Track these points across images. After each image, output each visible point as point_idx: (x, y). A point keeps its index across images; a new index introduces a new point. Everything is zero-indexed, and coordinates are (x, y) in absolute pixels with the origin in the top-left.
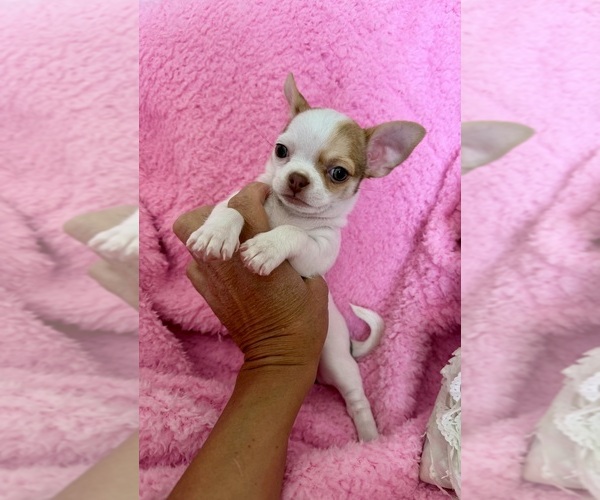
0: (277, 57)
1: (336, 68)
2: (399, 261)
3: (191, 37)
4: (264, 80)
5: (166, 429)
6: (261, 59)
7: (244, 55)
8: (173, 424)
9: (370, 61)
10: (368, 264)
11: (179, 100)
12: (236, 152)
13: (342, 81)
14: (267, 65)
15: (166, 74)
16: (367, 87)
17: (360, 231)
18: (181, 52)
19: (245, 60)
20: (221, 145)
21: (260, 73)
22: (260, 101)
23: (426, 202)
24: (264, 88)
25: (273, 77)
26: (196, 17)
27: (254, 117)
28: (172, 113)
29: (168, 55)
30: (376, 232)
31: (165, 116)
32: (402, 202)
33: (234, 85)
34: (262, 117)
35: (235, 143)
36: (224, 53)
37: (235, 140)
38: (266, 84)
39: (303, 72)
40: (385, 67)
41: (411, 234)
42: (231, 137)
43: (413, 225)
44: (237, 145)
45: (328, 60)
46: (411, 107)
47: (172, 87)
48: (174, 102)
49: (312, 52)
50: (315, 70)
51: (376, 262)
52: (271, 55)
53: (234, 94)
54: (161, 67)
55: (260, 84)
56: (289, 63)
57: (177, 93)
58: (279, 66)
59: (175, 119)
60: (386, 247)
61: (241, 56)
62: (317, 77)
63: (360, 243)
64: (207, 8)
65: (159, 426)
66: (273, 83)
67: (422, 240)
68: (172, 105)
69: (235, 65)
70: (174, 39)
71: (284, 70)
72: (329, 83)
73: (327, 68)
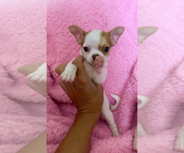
0: (87, 17)
1: (105, 20)
2: (125, 80)
3: (60, 11)
4: (83, 24)
5: (53, 132)
6: (82, 17)
7: (76, 16)
8: (55, 131)
9: (116, 18)
10: (116, 81)
11: (57, 30)
12: (74, 46)
13: (107, 24)
14: (84, 19)
15: (53, 23)
17: (113, 70)
18: (57, 16)
19: (77, 18)
20: (70, 44)
21: (81, 22)
23: (134, 61)
24: (83, 26)
25: (86, 23)
26: (62, 5)
28: (54, 34)
29: (53, 17)
30: (118, 71)
31: (52, 35)
32: (126, 61)
35: (74, 43)
36: (71, 16)
39: (95, 21)
40: (120, 19)
41: (129, 71)
43: (130, 68)
45: (103, 17)
46: (128, 32)
47: (54, 27)
48: (55, 31)
49: (98, 15)
50: (99, 21)
51: (118, 80)
52: (85, 16)
54: (51, 20)
55: (81, 25)
56: (90, 18)
57: (56, 28)
58: (87, 19)
59: (55, 36)
60: (121, 75)
62: (99, 23)
63: (113, 74)
64: (65, 2)
65: (51, 132)
66: (85, 25)
67: (133, 73)
69: (74, 19)
70: (55, 12)
71: (89, 21)
72: (103, 25)
73: (102, 20)
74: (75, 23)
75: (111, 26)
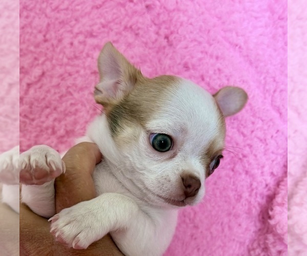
0: (95, 11)
1: (164, 22)
2: (242, 244)
4: (81, 38)
6: (77, 14)
7: (57, 9)
9: (203, 13)
12: (49, 122)
13: (172, 38)
14: (84, 20)
16: (200, 43)
19: (58, 15)
20: (31, 113)
21: (76, 30)
22: (76, 62)
23: (272, 174)
24: (81, 47)
25: (91, 35)
27: (69, 82)
30: (214, 213)
32: (243, 176)
33: (46, 44)
34: (79, 82)
35: (48, 111)
36: (34, 7)
37: (47, 107)
38: (83, 43)
39: (126, 28)
40: (220, 18)
41: (256, 211)
42: (43, 104)
43: (257, 201)
44: (50, 114)
45: (155, 12)
46: (251, 63)
49: (135, 4)
50: (140, 25)
52: (88, 9)
53: (46, 54)
55: (76, 42)
56: (110, 17)
60: (226, 229)
61: (53, 10)
62: (141, 32)
66: (91, 41)
67: (270, 218)
69: (47, 21)
71: (104, 26)
72: (156, 40)
73: (153, 21)
74: (52, 35)
75: (186, 48)
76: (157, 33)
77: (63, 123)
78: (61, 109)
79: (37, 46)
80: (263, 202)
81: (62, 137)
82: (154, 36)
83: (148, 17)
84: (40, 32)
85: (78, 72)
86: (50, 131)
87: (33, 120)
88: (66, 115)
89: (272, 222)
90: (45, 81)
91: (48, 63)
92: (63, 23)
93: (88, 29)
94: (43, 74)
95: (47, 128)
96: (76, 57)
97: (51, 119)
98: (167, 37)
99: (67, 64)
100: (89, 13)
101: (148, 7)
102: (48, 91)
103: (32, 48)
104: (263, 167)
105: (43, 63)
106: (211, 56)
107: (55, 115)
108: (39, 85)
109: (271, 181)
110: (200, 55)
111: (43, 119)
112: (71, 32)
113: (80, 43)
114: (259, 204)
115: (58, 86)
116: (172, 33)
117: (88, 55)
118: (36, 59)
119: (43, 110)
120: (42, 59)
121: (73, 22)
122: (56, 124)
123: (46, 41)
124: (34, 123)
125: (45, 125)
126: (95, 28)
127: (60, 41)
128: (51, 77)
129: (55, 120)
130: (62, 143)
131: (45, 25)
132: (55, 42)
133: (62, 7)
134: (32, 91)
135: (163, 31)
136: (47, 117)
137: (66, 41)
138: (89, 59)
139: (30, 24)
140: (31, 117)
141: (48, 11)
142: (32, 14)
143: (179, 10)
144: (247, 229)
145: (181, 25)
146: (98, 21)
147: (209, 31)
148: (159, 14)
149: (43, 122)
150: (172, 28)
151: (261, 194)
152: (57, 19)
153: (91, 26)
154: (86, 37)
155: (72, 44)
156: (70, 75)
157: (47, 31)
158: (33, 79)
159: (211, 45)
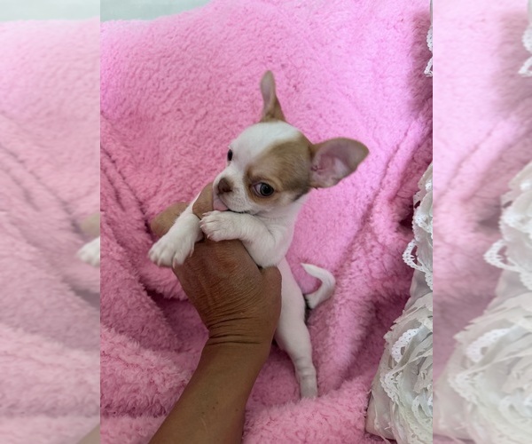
0: (244, 68)
1: (294, 76)
2: (348, 239)
3: (173, 53)
4: (234, 86)
5: (151, 383)
6: (232, 69)
7: (217, 66)
8: (157, 379)
9: (323, 70)
11: (164, 105)
12: (211, 148)
13: (298, 86)
14: (236, 74)
15: (154, 84)
16: (320, 91)
17: (314, 212)
18: (166, 65)
19: (217, 71)
20: (198, 142)
21: (230, 81)
22: (229, 104)
23: (372, 188)
24: (234, 93)
25: (241, 84)
26: (178, 37)
27: (225, 118)
28: (159, 116)
29: (155, 68)
30: (329, 212)
31: (153, 119)
32: (351, 187)
33: (208, 92)
34: (232, 118)
35: (209, 140)
36: (201, 65)
37: (209, 137)
38: (235, 90)
40: (336, 75)
41: (359, 215)
42: (206, 135)
43: (360, 209)
44: (211, 142)
45: (287, 69)
46: (357, 108)
47: (158, 95)
48: (160, 107)
49: (274, 63)
50: (277, 79)
52: (239, 66)
53: (209, 99)
54: (150, 78)
55: (230, 90)
56: (254, 72)
57: (162, 99)
59: (160, 121)
60: (337, 226)
61: (214, 67)
63: (315, 222)
64: (187, 29)
65: (146, 380)
66: (240, 89)
67: (369, 221)
68: (158, 109)
69: (209, 75)
70: (159, 55)
71: (250, 78)
72: (287, 89)
73: (286, 76)
74: (213, 85)
75: (309, 93)
76: (289, 84)
77: (220, 148)
78: (219, 138)
79: (203, 93)
80: (365, 208)
81: (219, 158)
82: (286, 86)
83: (283, 73)
84: (205, 82)
85: (231, 111)
86: (211, 155)
87: (199, 147)
88: (222, 142)
89: (372, 225)
90: (208, 118)
91: (210, 105)
92: (221, 76)
93: (239, 80)
94: (207, 113)
95: (209, 153)
96: (230, 101)
97: (212, 145)
98: (295, 86)
99: (223, 106)
100: (240, 69)
101: (283, 66)
102: (210, 125)
103: (199, 95)
104: (365, 182)
105: (207, 105)
106: (328, 101)
107: (214, 143)
108: (203, 121)
109: (370, 193)
110: (320, 100)
111: (206, 146)
112: (227, 82)
113: (233, 90)
114: (362, 210)
115: (217, 121)
116: (299, 83)
117: (238, 99)
118: (201, 102)
119: (206, 139)
120: (206, 103)
121: (228, 76)
122: (215, 149)
123: (209, 89)
124: (200, 149)
125: (207, 150)
126: (244, 79)
127: (219, 89)
128: (212, 115)
129: (215, 146)
130: (219, 163)
131: (208, 77)
132: (215, 90)
133: (220, 65)
134: (199, 126)
135: (293, 82)
136: (209, 144)
137: (223, 89)
138: (239, 102)
139: (198, 77)
140: (198, 144)
141: (211, 67)
142: (199, 70)
143: (305, 67)
144: (353, 228)
145: (306, 77)
146: (246, 75)
147: (327, 83)
148: (290, 71)
149: (206, 148)
150: (299, 80)
151: (364, 202)
152: (217, 73)
153: (241, 78)
154: (237, 86)
155: (227, 91)
156: (225, 113)
157: (210, 82)
158: (199, 117)
159: (328, 93)
